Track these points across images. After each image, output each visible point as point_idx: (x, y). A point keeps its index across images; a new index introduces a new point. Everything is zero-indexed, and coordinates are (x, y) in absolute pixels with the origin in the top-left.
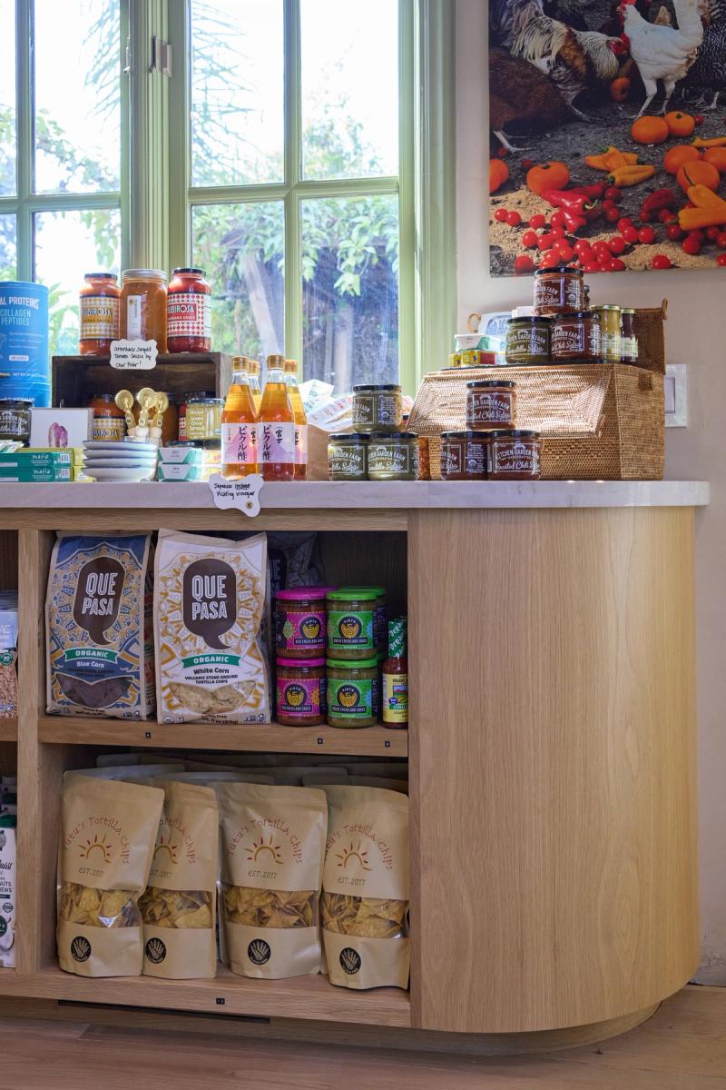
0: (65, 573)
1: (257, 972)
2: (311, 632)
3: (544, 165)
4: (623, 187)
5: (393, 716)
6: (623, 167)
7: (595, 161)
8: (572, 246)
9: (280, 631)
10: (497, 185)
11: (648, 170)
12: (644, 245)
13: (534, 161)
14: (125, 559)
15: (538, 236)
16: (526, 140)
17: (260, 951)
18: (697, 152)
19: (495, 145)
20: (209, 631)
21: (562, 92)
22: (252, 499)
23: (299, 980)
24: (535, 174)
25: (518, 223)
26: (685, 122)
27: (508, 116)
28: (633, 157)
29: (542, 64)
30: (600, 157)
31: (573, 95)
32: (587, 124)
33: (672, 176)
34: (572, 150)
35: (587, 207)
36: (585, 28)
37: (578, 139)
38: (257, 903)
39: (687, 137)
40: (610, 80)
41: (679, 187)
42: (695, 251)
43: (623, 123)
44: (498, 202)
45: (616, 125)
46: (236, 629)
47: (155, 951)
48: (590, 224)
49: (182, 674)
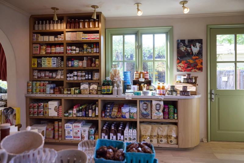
0: (141, 104)
1: (161, 143)
2: (168, 110)
4: (191, 63)
5: (176, 118)
6: (191, 61)
7: (188, 61)
8: (186, 69)
9: (164, 110)
10: (178, 63)
11: (194, 62)
12: (193, 69)
14: (148, 103)
15: (183, 68)
17: (161, 141)
19: (178, 59)
20: (158, 110)
22: (162, 97)
23: (165, 143)
24: (182, 62)
25: (181, 67)
26: (197, 57)
27: (180, 55)
28: (192, 60)
29: (183, 51)
31: (186, 54)
32: (188, 57)
33: (196, 63)
34: (186, 60)
35: (187, 65)
36: (188, 47)
38: (161, 136)
39: (198, 59)
40: (190, 53)
42: (199, 70)
43: (191, 57)
46: (160, 110)
47: (151, 141)
48: (188, 67)
49: (155, 114)
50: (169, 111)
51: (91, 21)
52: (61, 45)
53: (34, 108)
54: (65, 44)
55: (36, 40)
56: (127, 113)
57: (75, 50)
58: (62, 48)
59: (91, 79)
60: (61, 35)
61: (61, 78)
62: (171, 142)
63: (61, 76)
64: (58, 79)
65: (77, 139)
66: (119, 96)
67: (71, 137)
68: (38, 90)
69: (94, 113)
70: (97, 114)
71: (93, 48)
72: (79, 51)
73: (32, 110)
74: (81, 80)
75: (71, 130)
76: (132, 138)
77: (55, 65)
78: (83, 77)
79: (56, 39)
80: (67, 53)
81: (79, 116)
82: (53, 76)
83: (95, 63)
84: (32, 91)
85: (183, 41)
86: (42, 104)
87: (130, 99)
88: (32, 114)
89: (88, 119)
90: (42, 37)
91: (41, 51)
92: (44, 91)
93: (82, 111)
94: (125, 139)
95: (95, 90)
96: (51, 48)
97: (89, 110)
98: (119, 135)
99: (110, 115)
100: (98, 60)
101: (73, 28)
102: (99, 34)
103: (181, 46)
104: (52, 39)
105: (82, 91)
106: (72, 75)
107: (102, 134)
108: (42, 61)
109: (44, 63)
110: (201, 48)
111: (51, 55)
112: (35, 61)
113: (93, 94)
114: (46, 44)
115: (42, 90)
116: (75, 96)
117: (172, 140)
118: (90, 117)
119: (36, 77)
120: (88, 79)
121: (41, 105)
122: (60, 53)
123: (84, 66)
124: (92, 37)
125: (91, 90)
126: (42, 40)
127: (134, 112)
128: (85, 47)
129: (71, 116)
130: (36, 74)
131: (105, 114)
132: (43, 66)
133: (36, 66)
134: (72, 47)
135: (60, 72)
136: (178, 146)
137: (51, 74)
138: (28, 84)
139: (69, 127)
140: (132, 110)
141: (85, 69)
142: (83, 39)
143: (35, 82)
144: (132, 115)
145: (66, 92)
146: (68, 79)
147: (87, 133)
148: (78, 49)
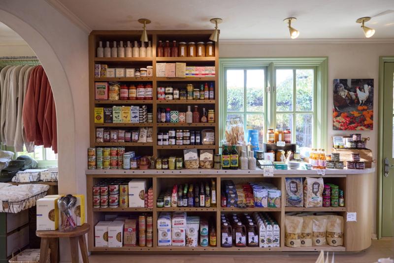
0: (288, 183)
1: (317, 244)
2: (329, 192)
3: (344, 113)
4: (356, 117)
5: (342, 205)
6: (356, 114)
7: (352, 113)
8: (348, 126)
9: (325, 192)
11: (360, 115)
12: (359, 127)
14: (298, 181)
15: (342, 124)
16: (341, 109)
17: (318, 241)
18: (367, 112)
19: (336, 109)
20: (316, 193)
21: (347, 102)
22: (323, 172)
23: (323, 245)
24: (342, 114)
25: (339, 122)
26: (366, 107)
27: (338, 105)
28: (357, 112)
29: (344, 97)
32: (351, 107)
33: (364, 116)
34: (348, 111)
35: (350, 120)
36: (351, 91)
37: (349, 109)
38: (317, 234)
39: (366, 110)
40: (354, 100)
41: (365, 118)
42: (367, 128)
43: (357, 107)
45: (355, 107)
47: (303, 242)
48: (351, 123)
49: (311, 200)
50: (331, 194)
51: (200, 44)
52: (146, 85)
53: (102, 194)
54: (155, 84)
55: (101, 75)
56: (264, 199)
57: (172, 94)
58: (149, 89)
59: (201, 143)
60: (146, 68)
61: (148, 143)
62: (334, 242)
63: (148, 138)
64: (143, 143)
65: (179, 244)
66: (252, 172)
67: (169, 241)
68: (107, 163)
69: (209, 201)
70: (214, 202)
71: (204, 91)
72: (180, 95)
73: (98, 197)
74: (183, 144)
75: (168, 230)
76: (272, 238)
77: (138, 119)
78: (186, 139)
79: (138, 74)
80: (157, 99)
81: (183, 206)
82: (133, 138)
83: (207, 117)
84: (96, 165)
85: (344, 81)
86: (117, 186)
87: (271, 175)
88: (98, 204)
89: (199, 210)
90: (113, 70)
91: (110, 94)
92: (117, 164)
93: (187, 198)
94: (260, 240)
95: (210, 161)
96: (129, 89)
97: (201, 196)
98: (251, 234)
99: (236, 202)
100: (213, 110)
101: (168, 56)
102: (214, 67)
103: (341, 88)
104: (130, 73)
105: (187, 164)
106: (166, 137)
107: (223, 234)
108: (114, 112)
109: (117, 115)
110: (371, 92)
111: (129, 102)
112: (101, 111)
113: (206, 168)
114: (119, 82)
115: (114, 163)
116: (177, 172)
117: (335, 239)
118: (202, 207)
119: (102, 140)
120: (195, 143)
121: (115, 188)
122: (145, 98)
123: (188, 122)
124: (203, 73)
125: (203, 161)
126: (113, 76)
127: (276, 197)
128: (190, 88)
129: (169, 206)
130: (100, 134)
131: (227, 200)
132: (115, 121)
133: (102, 120)
134: (167, 89)
135: (146, 131)
136: (346, 249)
137: (128, 135)
138: (88, 152)
139: (165, 226)
140: (273, 193)
141: (191, 126)
142: (186, 74)
143: (102, 149)
144: (272, 202)
145: (159, 166)
146: (161, 143)
147: (196, 233)
148: (177, 92)
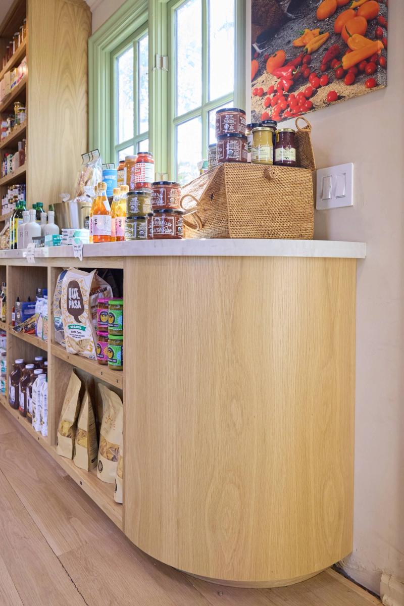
3: (274, 55)
4: (312, 53)
6: (312, 40)
7: (298, 42)
8: (286, 100)
10: (254, 75)
11: (326, 35)
12: (323, 87)
13: (270, 54)
15: (271, 98)
16: (266, 43)
18: (353, 12)
19: (253, 53)
20: (75, 314)
21: (282, 6)
24: (271, 62)
25: (263, 94)
28: (317, 31)
30: (300, 38)
31: (287, 5)
33: (339, 35)
34: (287, 40)
35: (294, 73)
37: (290, 31)
41: (343, 41)
43: (312, 11)
44: (254, 84)
45: (308, 14)
46: (84, 314)
48: (296, 82)
